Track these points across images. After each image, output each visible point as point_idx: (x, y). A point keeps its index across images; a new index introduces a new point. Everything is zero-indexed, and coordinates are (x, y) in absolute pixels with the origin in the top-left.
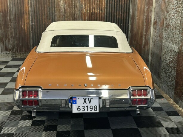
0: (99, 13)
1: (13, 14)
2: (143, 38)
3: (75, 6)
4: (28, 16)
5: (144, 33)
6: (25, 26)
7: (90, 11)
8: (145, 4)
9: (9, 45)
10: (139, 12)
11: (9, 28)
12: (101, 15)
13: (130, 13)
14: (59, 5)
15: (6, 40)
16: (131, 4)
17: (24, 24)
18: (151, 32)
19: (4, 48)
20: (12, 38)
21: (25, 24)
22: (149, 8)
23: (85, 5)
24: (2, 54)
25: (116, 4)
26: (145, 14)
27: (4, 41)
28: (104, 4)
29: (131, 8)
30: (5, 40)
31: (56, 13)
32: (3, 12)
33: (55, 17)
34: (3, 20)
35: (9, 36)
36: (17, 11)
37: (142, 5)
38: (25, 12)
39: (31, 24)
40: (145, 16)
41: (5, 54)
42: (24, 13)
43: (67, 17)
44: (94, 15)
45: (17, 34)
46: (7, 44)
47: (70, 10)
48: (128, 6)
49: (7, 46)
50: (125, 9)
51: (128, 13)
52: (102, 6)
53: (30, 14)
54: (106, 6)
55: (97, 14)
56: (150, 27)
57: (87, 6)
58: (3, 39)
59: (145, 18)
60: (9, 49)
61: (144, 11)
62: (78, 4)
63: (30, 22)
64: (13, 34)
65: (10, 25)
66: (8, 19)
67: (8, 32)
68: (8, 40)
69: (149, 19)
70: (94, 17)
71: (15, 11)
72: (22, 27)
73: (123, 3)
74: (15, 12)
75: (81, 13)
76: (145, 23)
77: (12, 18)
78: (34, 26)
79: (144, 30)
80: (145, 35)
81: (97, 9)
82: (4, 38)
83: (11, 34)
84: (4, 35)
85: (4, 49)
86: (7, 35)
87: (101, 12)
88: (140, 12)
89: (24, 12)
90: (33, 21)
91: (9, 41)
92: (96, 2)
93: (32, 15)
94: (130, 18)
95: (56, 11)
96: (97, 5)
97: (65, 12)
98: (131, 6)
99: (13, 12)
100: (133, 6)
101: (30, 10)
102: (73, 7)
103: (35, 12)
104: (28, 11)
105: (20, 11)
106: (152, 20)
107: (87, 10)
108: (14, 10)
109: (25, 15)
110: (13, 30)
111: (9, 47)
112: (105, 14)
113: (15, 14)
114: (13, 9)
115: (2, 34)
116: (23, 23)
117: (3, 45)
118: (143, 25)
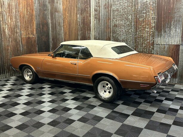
0: (33, 37)
3: (17, 32)
7: (27, 36)
12: (34, 39)
14: (4, 32)
23: (23, 32)
28: (35, 31)
31: (3, 39)
33: (2, 42)
43: (11, 42)
44: (30, 39)
47: (13, 36)
52: (34, 32)
54: (36, 32)
55: (31, 39)
57: (25, 32)
62: (18, 31)
70: (30, 40)
73: (45, 30)
75: (21, 38)
81: (31, 34)
87: (33, 36)
92: (30, 29)
95: (3, 37)
96: (31, 32)
97: (9, 38)
102: (15, 33)
107: (25, 36)
112: (36, 38)
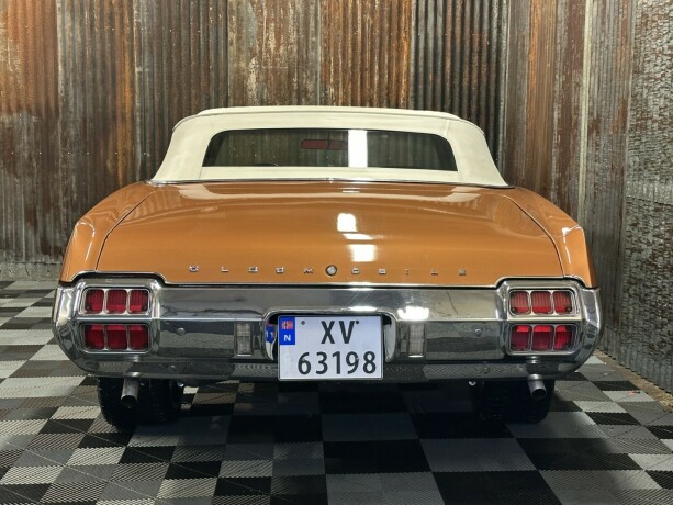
1: (75, 121)
2: (552, 193)
4: (129, 127)
5: (554, 175)
6: (120, 163)
8: (555, 69)
9: (55, 233)
10: (533, 105)
11: (60, 171)
13: (501, 120)
15: (48, 216)
16: (502, 87)
17: (115, 158)
18: (581, 164)
19: (36, 242)
20: (67, 207)
21: (119, 158)
22: (569, 79)
24: (30, 266)
25: (448, 84)
26: (556, 106)
27: (39, 218)
29: (502, 99)
30: (44, 216)
32: (39, 114)
34: (37, 143)
35: (57, 199)
36: (91, 109)
37: (544, 76)
38: (118, 114)
39: (139, 156)
40: (556, 113)
41: (39, 266)
42: (115, 117)
45: (86, 194)
46: (48, 229)
48: (492, 93)
49: (50, 236)
50: (483, 103)
51: (492, 118)
53: (138, 119)
56: (577, 144)
58: (35, 210)
59: (556, 121)
60: (56, 248)
61: (551, 97)
63: (136, 148)
64: (72, 192)
65: (65, 161)
66: (56, 138)
67: (56, 185)
68: (55, 215)
69: (571, 118)
71: (85, 108)
72: (106, 167)
74: (85, 113)
76: (556, 139)
77: (72, 133)
78: (149, 164)
79: (554, 162)
80: (559, 182)
82: (38, 208)
83: (65, 194)
84: (40, 197)
85: (37, 248)
86: (51, 196)
88: (538, 104)
89: (114, 112)
90: (148, 145)
91: (56, 218)
93: (143, 124)
94: (501, 135)
98: (502, 92)
99: (75, 114)
100: (510, 90)
101: (138, 105)
103: (157, 112)
104: (132, 110)
105: (100, 110)
106: (583, 118)
108: (82, 106)
109: (119, 124)
110: (74, 178)
111: (55, 240)
113: (85, 120)
114: (75, 103)
115: (34, 192)
116: (110, 154)
117: (35, 234)
118: (549, 148)
